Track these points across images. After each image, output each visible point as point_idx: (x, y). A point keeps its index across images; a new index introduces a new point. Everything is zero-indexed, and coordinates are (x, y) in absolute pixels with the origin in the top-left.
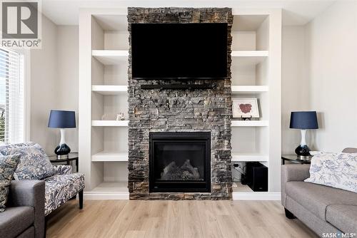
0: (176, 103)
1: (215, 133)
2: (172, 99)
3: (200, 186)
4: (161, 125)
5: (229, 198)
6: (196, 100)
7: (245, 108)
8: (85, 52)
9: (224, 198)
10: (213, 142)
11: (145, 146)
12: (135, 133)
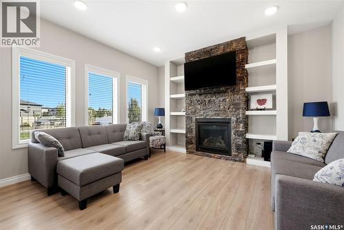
0: (209, 101)
1: (234, 119)
2: (207, 100)
3: (225, 152)
4: (202, 114)
5: (244, 162)
6: (221, 99)
7: (261, 102)
8: (167, 78)
9: (240, 161)
10: (233, 125)
11: (194, 126)
12: (188, 118)
